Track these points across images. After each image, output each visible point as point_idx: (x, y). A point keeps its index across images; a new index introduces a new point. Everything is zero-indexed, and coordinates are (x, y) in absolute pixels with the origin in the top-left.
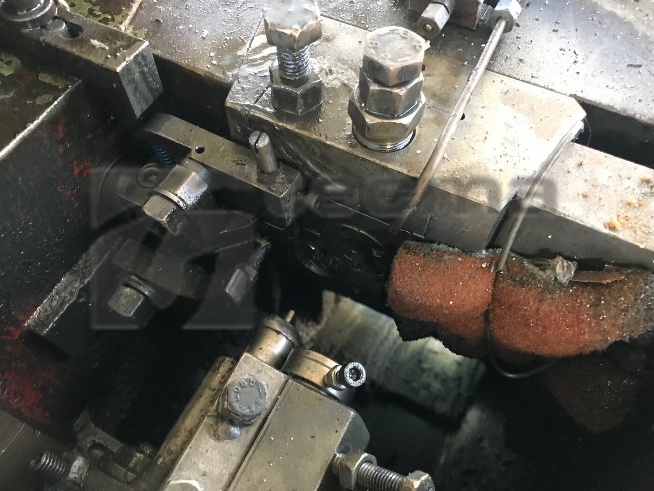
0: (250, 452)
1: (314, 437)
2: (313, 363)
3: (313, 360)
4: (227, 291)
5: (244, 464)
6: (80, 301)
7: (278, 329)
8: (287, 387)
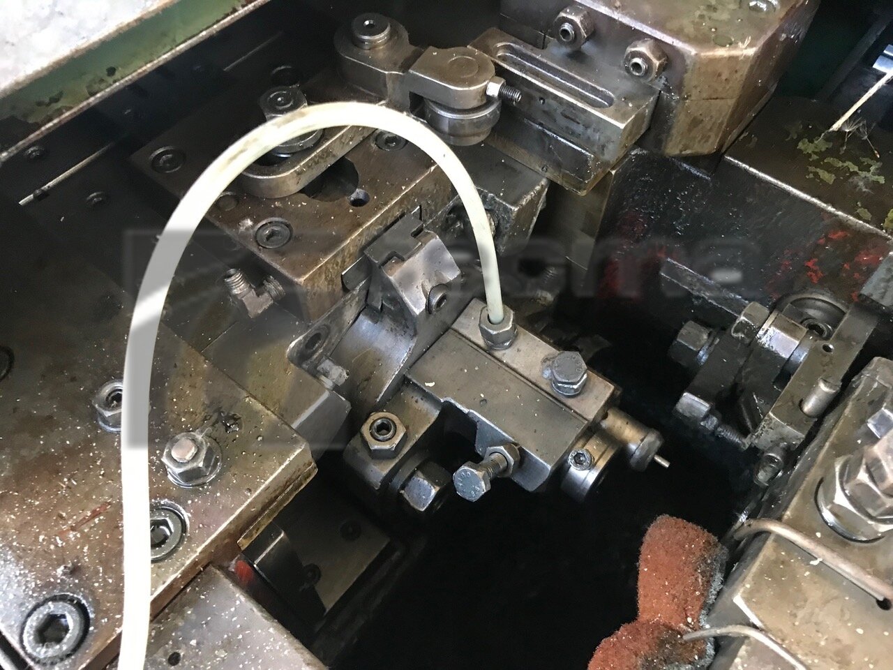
0: (530, 384)
1: (535, 432)
2: (603, 450)
3: (605, 450)
4: (685, 394)
5: (522, 379)
6: (693, 300)
7: (645, 440)
8: (581, 418)
